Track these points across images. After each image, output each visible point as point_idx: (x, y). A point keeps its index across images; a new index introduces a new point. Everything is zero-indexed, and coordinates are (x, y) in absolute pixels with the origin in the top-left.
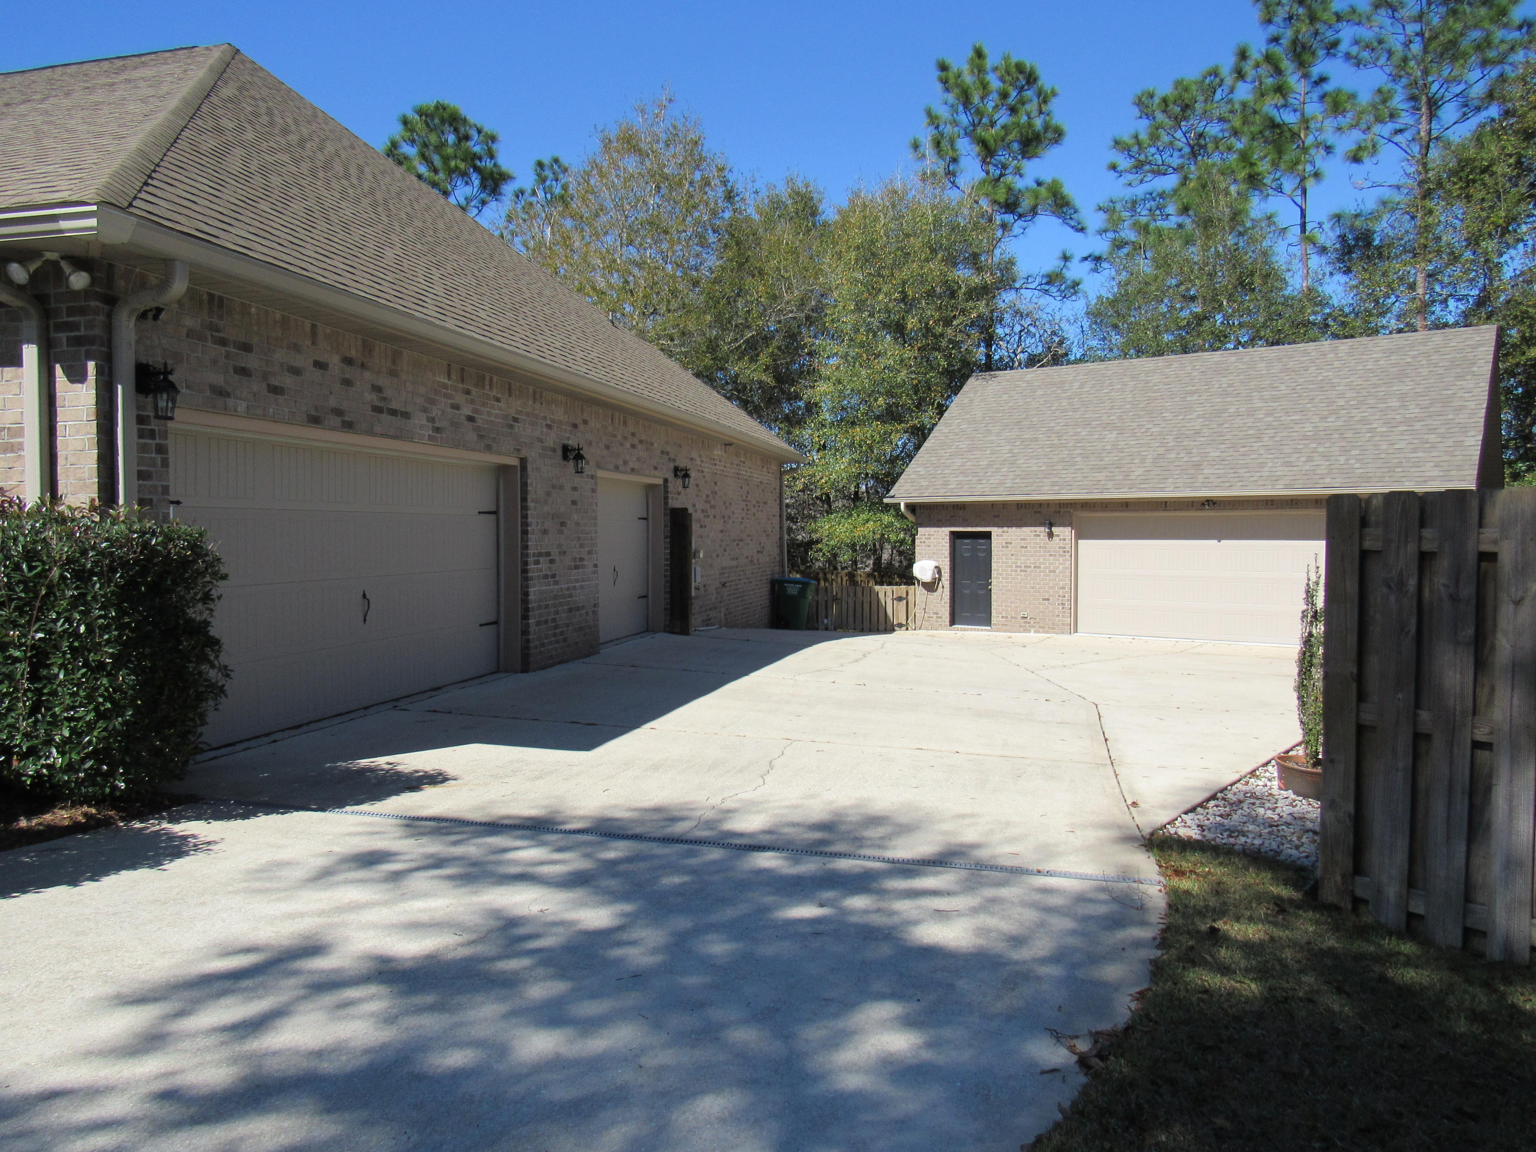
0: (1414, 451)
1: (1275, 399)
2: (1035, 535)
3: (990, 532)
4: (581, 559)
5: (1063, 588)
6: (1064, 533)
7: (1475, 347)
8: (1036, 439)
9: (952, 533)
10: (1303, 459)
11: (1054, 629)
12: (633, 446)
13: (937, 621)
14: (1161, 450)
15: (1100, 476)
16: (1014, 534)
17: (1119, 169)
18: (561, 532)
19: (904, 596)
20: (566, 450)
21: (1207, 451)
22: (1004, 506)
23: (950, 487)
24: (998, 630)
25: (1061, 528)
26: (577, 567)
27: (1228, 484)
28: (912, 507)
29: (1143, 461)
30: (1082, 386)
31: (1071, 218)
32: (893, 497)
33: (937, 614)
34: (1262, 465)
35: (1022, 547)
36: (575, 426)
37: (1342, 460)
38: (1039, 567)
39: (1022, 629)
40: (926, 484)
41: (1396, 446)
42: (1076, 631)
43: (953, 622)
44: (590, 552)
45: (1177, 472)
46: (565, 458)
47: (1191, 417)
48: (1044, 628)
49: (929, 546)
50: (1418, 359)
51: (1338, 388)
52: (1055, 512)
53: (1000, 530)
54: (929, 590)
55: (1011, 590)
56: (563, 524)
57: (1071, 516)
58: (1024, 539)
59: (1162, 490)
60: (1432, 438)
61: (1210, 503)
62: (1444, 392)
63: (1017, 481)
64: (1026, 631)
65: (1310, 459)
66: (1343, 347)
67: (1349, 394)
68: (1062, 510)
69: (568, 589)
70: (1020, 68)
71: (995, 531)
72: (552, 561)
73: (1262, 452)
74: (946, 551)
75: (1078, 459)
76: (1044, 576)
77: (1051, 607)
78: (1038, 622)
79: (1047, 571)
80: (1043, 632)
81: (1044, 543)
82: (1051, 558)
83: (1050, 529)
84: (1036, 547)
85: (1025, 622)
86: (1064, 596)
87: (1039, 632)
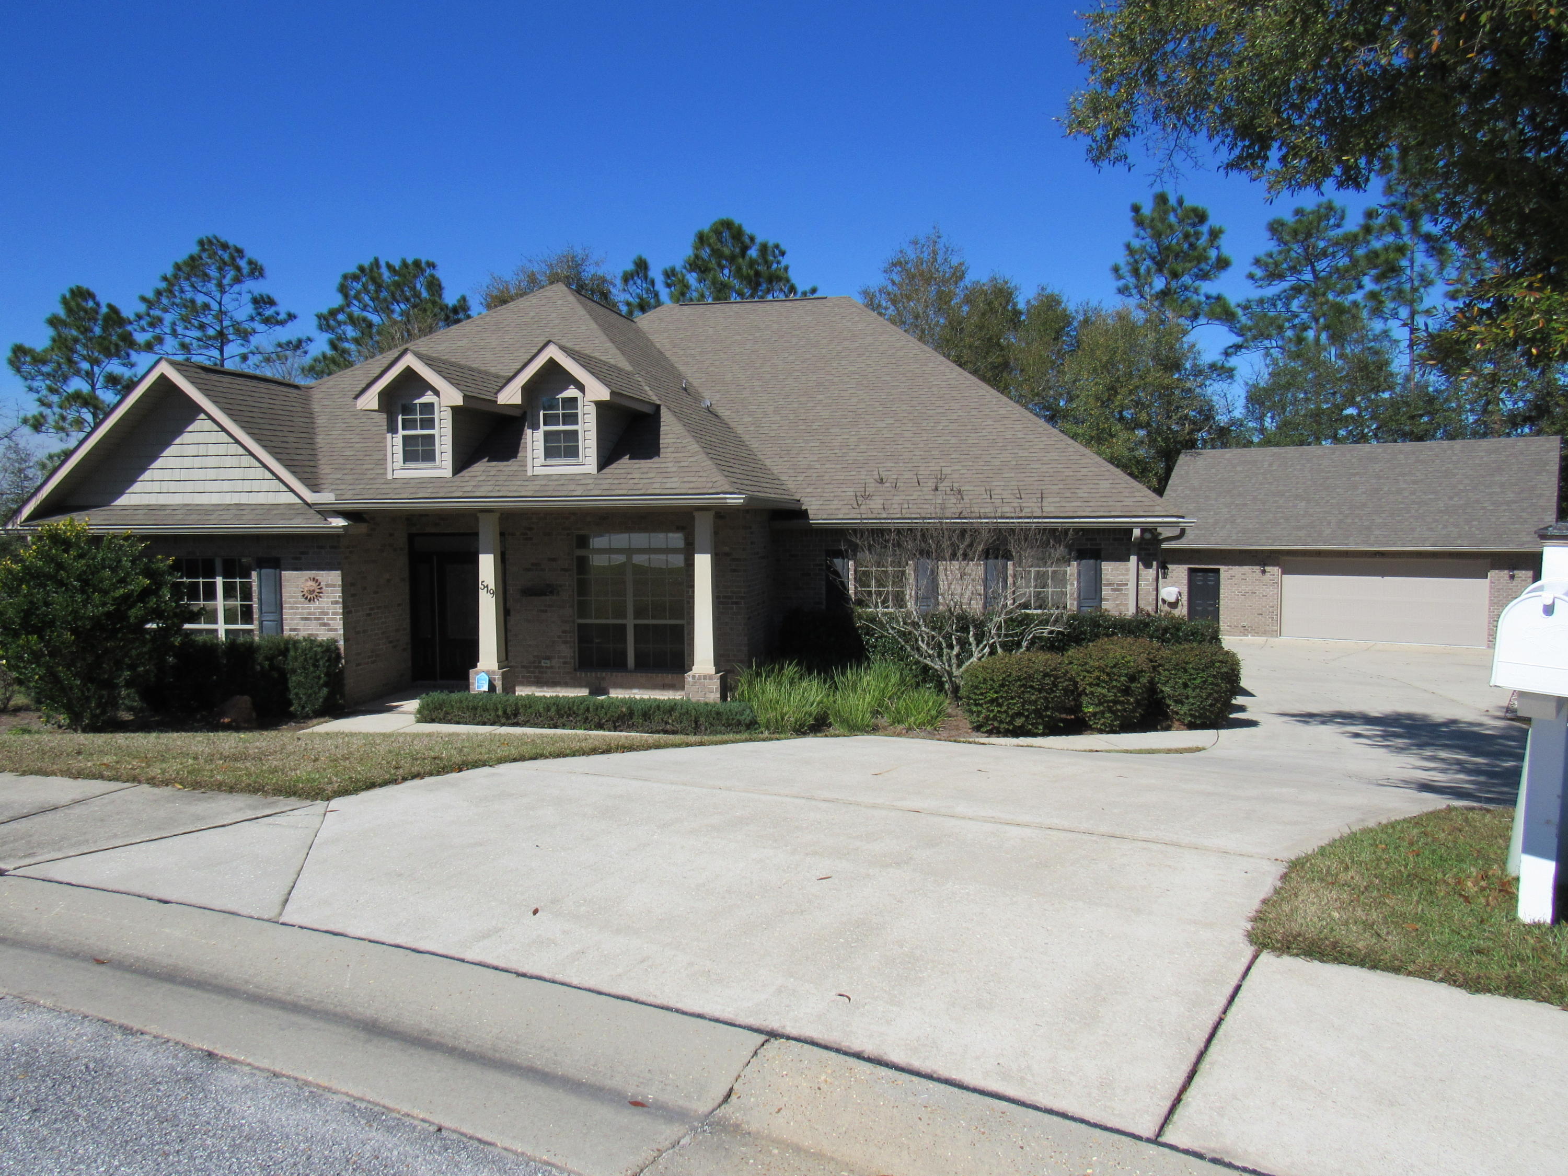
0: (1513, 523)
1: (1415, 482)
2: (1252, 572)
3: (1219, 570)
5: (1271, 607)
6: (1274, 570)
7: (1548, 451)
8: (1245, 505)
9: (1190, 569)
10: (1441, 526)
11: (1265, 634)
14: (1341, 517)
15: (1302, 533)
16: (1237, 570)
17: (1256, 277)
21: (1373, 518)
22: (1230, 551)
24: (1226, 635)
25: (1271, 568)
27: (1391, 543)
29: (1329, 523)
30: (1270, 465)
31: (1235, 327)
34: (1413, 530)
35: (1242, 579)
37: (1467, 528)
38: (1255, 593)
39: (1242, 634)
41: (1501, 520)
42: (1280, 635)
45: (1356, 533)
47: (1357, 493)
49: (1174, 577)
50: (1510, 458)
51: (1457, 477)
52: (1266, 557)
53: (1226, 567)
54: (1172, 608)
55: (1234, 608)
57: (1278, 560)
58: (1244, 574)
59: (1347, 544)
60: (1524, 515)
61: (1382, 554)
62: (1529, 483)
63: (1239, 537)
64: (1245, 635)
65: (1445, 527)
67: (1466, 481)
68: (1272, 556)
70: (1195, 210)
71: (1223, 568)
73: (1411, 520)
74: (1185, 581)
75: (1281, 521)
76: (1258, 598)
77: (1263, 619)
78: (1254, 630)
79: (1261, 595)
80: (1257, 636)
81: (1259, 577)
82: (1264, 587)
83: (1264, 567)
84: (1253, 579)
85: (1244, 630)
86: (1273, 612)
87: (1255, 636)
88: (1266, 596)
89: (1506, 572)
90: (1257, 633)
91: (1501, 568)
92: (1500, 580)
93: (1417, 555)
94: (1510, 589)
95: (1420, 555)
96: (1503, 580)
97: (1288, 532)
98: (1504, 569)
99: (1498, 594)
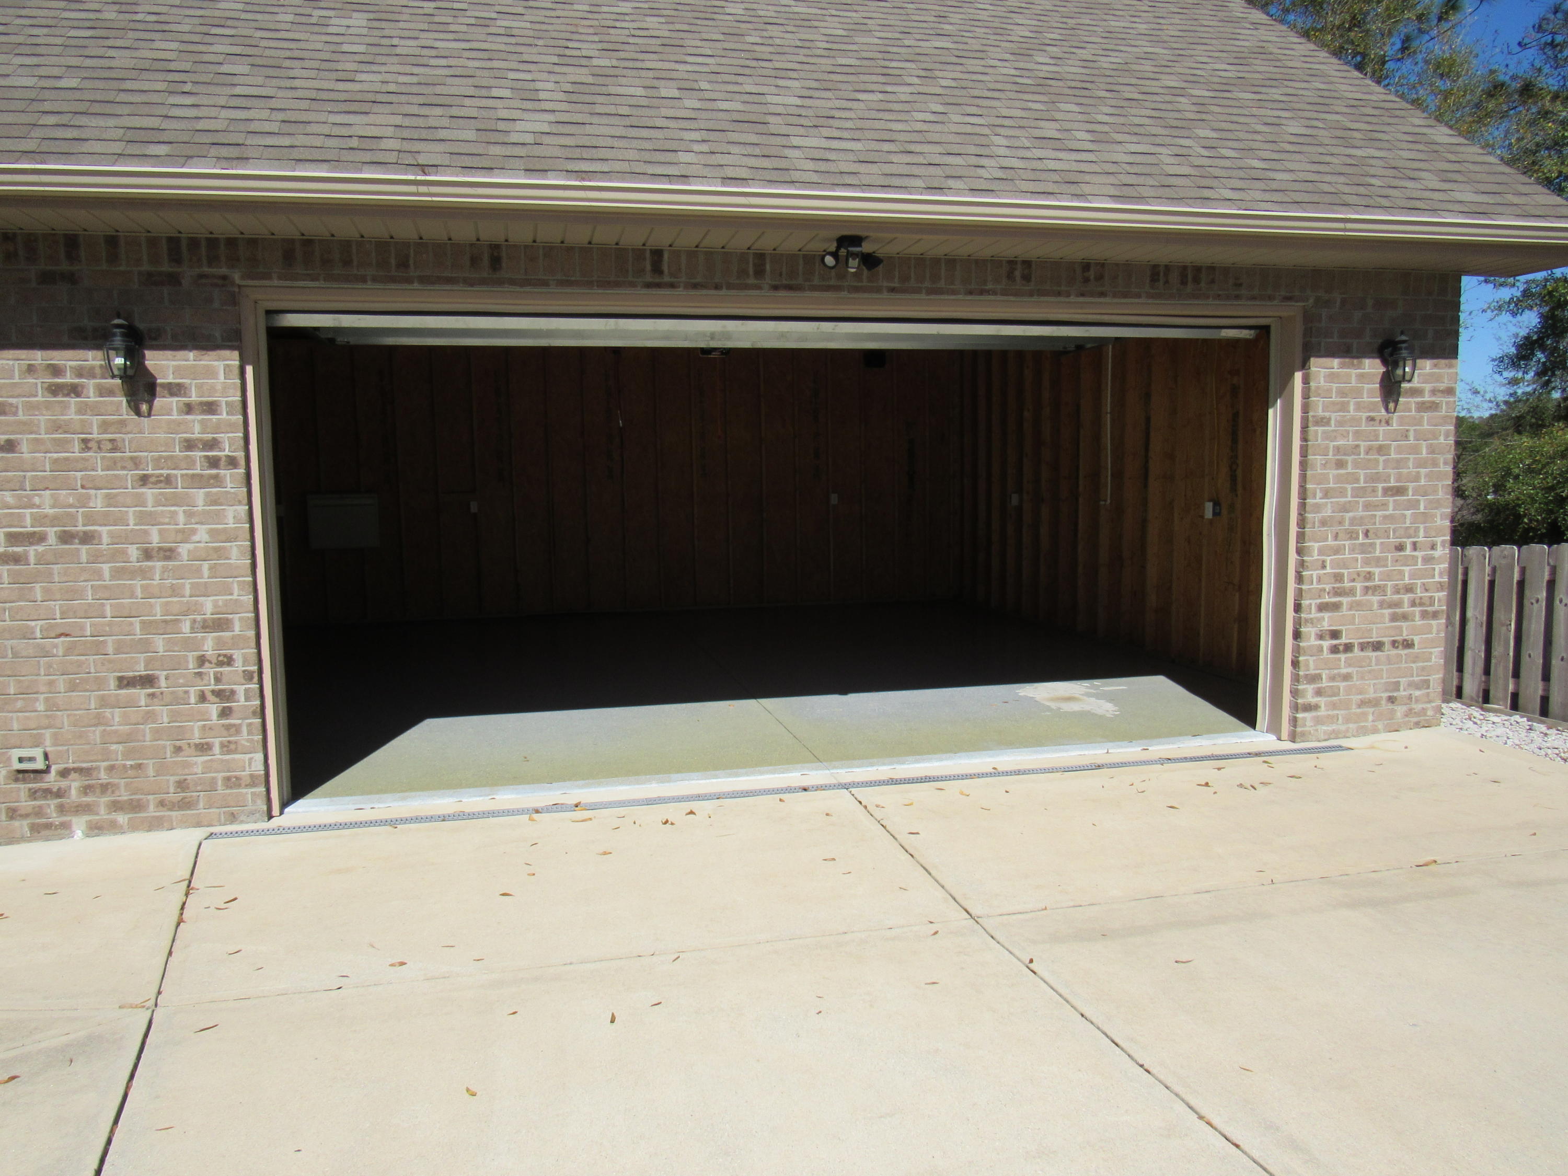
2: (55, 390)
5: (220, 625)
6: (203, 376)
11: (185, 805)
25: (190, 358)
38: (87, 538)
39: (22, 826)
48: (136, 806)
52: (151, 279)
57: (234, 300)
64: (45, 831)
68: (188, 273)
76: (118, 573)
77: (163, 713)
78: (105, 788)
79: (133, 552)
80: (134, 827)
81: (105, 427)
82: (149, 493)
83: (134, 353)
84: (61, 445)
85: (33, 794)
86: (229, 661)
87: (113, 828)
88: (168, 554)
89: (1371, 367)
90: (129, 812)
91: (1346, 348)
92: (1343, 407)
93: (1010, 276)
94: (1381, 450)
95: (1027, 278)
96: (1358, 407)
97: (281, 116)
98: (1362, 354)
99: (1338, 479)
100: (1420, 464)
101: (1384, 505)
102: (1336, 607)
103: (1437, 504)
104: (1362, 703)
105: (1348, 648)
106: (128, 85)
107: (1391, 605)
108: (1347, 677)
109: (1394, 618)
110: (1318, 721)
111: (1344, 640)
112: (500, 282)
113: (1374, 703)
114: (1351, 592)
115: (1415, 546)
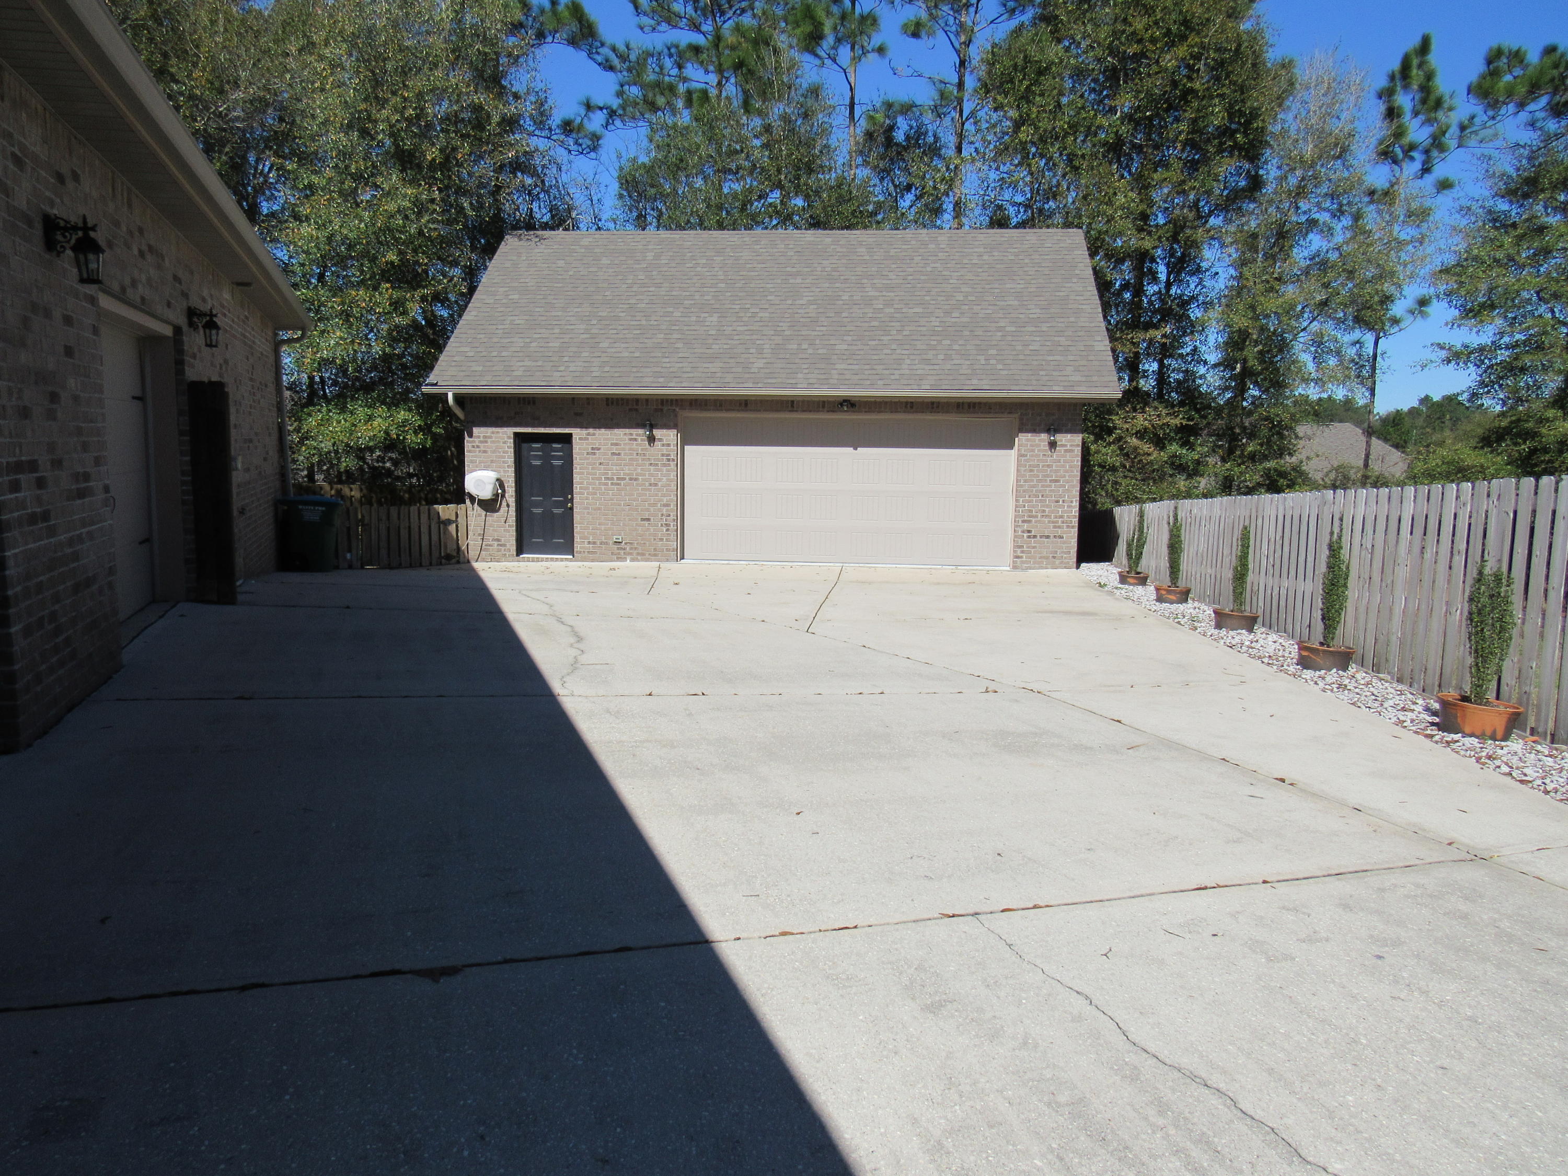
0: (1050, 353)
1: (889, 288)
2: (631, 439)
3: (570, 435)
4: (86, 477)
5: (667, 505)
6: (668, 436)
8: (616, 318)
9: (516, 434)
10: (941, 357)
11: (655, 555)
12: (142, 254)
13: (499, 551)
14: (778, 339)
15: (715, 366)
16: (603, 437)
18: (51, 415)
19: (454, 519)
20: (51, 226)
21: (832, 342)
22: (589, 400)
23: (516, 373)
24: (584, 560)
25: (665, 431)
26: (81, 494)
27: (868, 382)
28: (460, 399)
29: (760, 351)
31: (598, 53)
32: (436, 385)
33: (498, 540)
34: (899, 362)
35: (613, 454)
36: (60, 178)
37: (982, 359)
38: (636, 479)
39: (615, 557)
40: (480, 368)
41: (1031, 348)
42: (682, 558)
43: (520, 551)
44: (98, 461)
45: (806, 366)
46: (50, 245)
47: (801, 302)
48: (643, 554)
49: (485, 452)
50: (1021, 257)
51: (951, 281)
52: (656, 410)
53: (584, 432)
54: (487, 511)
55: (599, 509)
56: (54, 397)
57: (676, 416)
58: (616, 444)
59: (794, 386)
60: (1062, 341)
61: (848, 404)
62: (1058, 294)
63: (607, 369)
64: (620, 559)
65: (948, 358)
66: (943, 238)
68: (665, 408)
69: (71, 542)
71: (577, 433)
72: (41, 483)
73: (894, 347)
74: (510, 459)
75: (679, 345)
76: (642, 490)
77: (652, 529)
78: (636, 548)
79: (647, 484)
80: (642, 560)
81: (642, 450)
82: (652, 468)
83: (651, 431)
84: (631, 454)
85: (618, 549)
86: (669, 515)
87: (638, 560)
88: (656, 485)
89: (1044, 436)
90: (642, 556)
91: (1034, 429)
92: (1033, 451)
93: (906, 407)
94: (1048, 466)
95: (912, 407)
96: (1039, 451)
97: (691, 365)
98: (1041, 432)
99: (1030, 476)
100: (1066, 471)
101: (1050, 486)
102: (1029, 522)
103: (1073, 486)
104: (1041, 558)
105: (1035, 537)
106: (652, 355)
107: (1053, 522)
108: (1034, 547)
109: (1055, 527)
110: (1022, 562)
111: (1033, 533)
112: (747, 411)
113: (1047, 558)
114: (1036, 516)
115: (1063, 501)
